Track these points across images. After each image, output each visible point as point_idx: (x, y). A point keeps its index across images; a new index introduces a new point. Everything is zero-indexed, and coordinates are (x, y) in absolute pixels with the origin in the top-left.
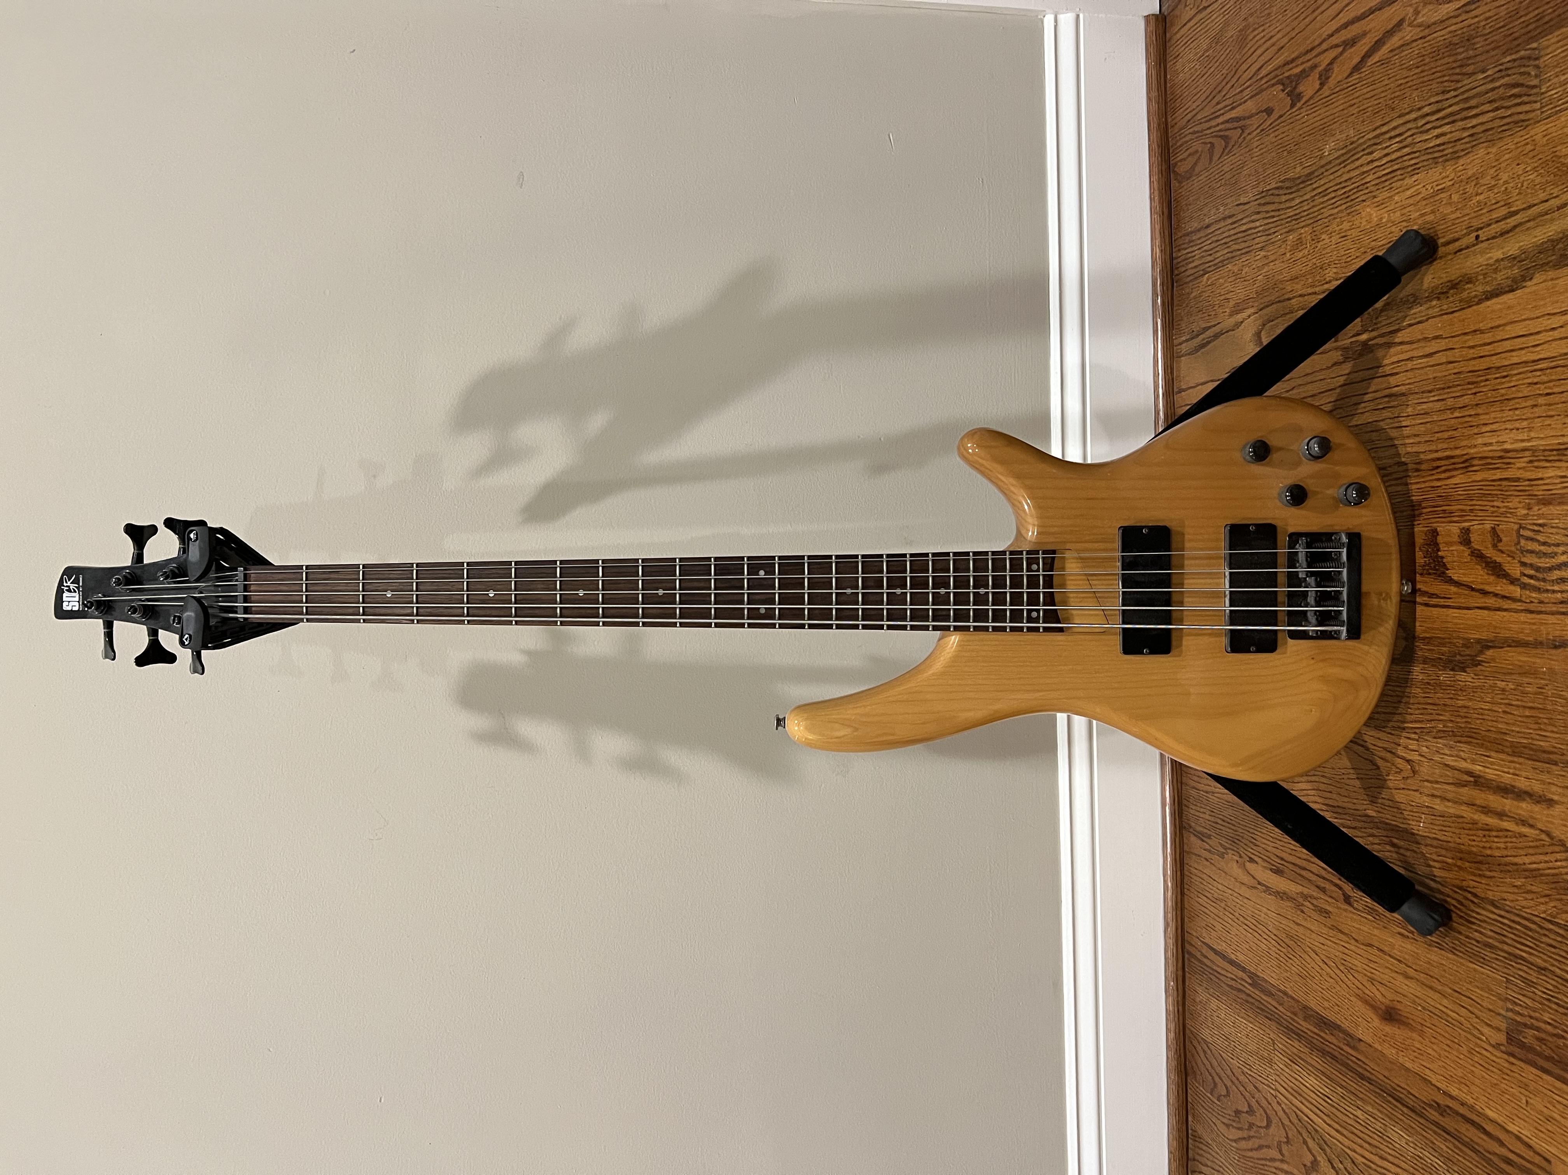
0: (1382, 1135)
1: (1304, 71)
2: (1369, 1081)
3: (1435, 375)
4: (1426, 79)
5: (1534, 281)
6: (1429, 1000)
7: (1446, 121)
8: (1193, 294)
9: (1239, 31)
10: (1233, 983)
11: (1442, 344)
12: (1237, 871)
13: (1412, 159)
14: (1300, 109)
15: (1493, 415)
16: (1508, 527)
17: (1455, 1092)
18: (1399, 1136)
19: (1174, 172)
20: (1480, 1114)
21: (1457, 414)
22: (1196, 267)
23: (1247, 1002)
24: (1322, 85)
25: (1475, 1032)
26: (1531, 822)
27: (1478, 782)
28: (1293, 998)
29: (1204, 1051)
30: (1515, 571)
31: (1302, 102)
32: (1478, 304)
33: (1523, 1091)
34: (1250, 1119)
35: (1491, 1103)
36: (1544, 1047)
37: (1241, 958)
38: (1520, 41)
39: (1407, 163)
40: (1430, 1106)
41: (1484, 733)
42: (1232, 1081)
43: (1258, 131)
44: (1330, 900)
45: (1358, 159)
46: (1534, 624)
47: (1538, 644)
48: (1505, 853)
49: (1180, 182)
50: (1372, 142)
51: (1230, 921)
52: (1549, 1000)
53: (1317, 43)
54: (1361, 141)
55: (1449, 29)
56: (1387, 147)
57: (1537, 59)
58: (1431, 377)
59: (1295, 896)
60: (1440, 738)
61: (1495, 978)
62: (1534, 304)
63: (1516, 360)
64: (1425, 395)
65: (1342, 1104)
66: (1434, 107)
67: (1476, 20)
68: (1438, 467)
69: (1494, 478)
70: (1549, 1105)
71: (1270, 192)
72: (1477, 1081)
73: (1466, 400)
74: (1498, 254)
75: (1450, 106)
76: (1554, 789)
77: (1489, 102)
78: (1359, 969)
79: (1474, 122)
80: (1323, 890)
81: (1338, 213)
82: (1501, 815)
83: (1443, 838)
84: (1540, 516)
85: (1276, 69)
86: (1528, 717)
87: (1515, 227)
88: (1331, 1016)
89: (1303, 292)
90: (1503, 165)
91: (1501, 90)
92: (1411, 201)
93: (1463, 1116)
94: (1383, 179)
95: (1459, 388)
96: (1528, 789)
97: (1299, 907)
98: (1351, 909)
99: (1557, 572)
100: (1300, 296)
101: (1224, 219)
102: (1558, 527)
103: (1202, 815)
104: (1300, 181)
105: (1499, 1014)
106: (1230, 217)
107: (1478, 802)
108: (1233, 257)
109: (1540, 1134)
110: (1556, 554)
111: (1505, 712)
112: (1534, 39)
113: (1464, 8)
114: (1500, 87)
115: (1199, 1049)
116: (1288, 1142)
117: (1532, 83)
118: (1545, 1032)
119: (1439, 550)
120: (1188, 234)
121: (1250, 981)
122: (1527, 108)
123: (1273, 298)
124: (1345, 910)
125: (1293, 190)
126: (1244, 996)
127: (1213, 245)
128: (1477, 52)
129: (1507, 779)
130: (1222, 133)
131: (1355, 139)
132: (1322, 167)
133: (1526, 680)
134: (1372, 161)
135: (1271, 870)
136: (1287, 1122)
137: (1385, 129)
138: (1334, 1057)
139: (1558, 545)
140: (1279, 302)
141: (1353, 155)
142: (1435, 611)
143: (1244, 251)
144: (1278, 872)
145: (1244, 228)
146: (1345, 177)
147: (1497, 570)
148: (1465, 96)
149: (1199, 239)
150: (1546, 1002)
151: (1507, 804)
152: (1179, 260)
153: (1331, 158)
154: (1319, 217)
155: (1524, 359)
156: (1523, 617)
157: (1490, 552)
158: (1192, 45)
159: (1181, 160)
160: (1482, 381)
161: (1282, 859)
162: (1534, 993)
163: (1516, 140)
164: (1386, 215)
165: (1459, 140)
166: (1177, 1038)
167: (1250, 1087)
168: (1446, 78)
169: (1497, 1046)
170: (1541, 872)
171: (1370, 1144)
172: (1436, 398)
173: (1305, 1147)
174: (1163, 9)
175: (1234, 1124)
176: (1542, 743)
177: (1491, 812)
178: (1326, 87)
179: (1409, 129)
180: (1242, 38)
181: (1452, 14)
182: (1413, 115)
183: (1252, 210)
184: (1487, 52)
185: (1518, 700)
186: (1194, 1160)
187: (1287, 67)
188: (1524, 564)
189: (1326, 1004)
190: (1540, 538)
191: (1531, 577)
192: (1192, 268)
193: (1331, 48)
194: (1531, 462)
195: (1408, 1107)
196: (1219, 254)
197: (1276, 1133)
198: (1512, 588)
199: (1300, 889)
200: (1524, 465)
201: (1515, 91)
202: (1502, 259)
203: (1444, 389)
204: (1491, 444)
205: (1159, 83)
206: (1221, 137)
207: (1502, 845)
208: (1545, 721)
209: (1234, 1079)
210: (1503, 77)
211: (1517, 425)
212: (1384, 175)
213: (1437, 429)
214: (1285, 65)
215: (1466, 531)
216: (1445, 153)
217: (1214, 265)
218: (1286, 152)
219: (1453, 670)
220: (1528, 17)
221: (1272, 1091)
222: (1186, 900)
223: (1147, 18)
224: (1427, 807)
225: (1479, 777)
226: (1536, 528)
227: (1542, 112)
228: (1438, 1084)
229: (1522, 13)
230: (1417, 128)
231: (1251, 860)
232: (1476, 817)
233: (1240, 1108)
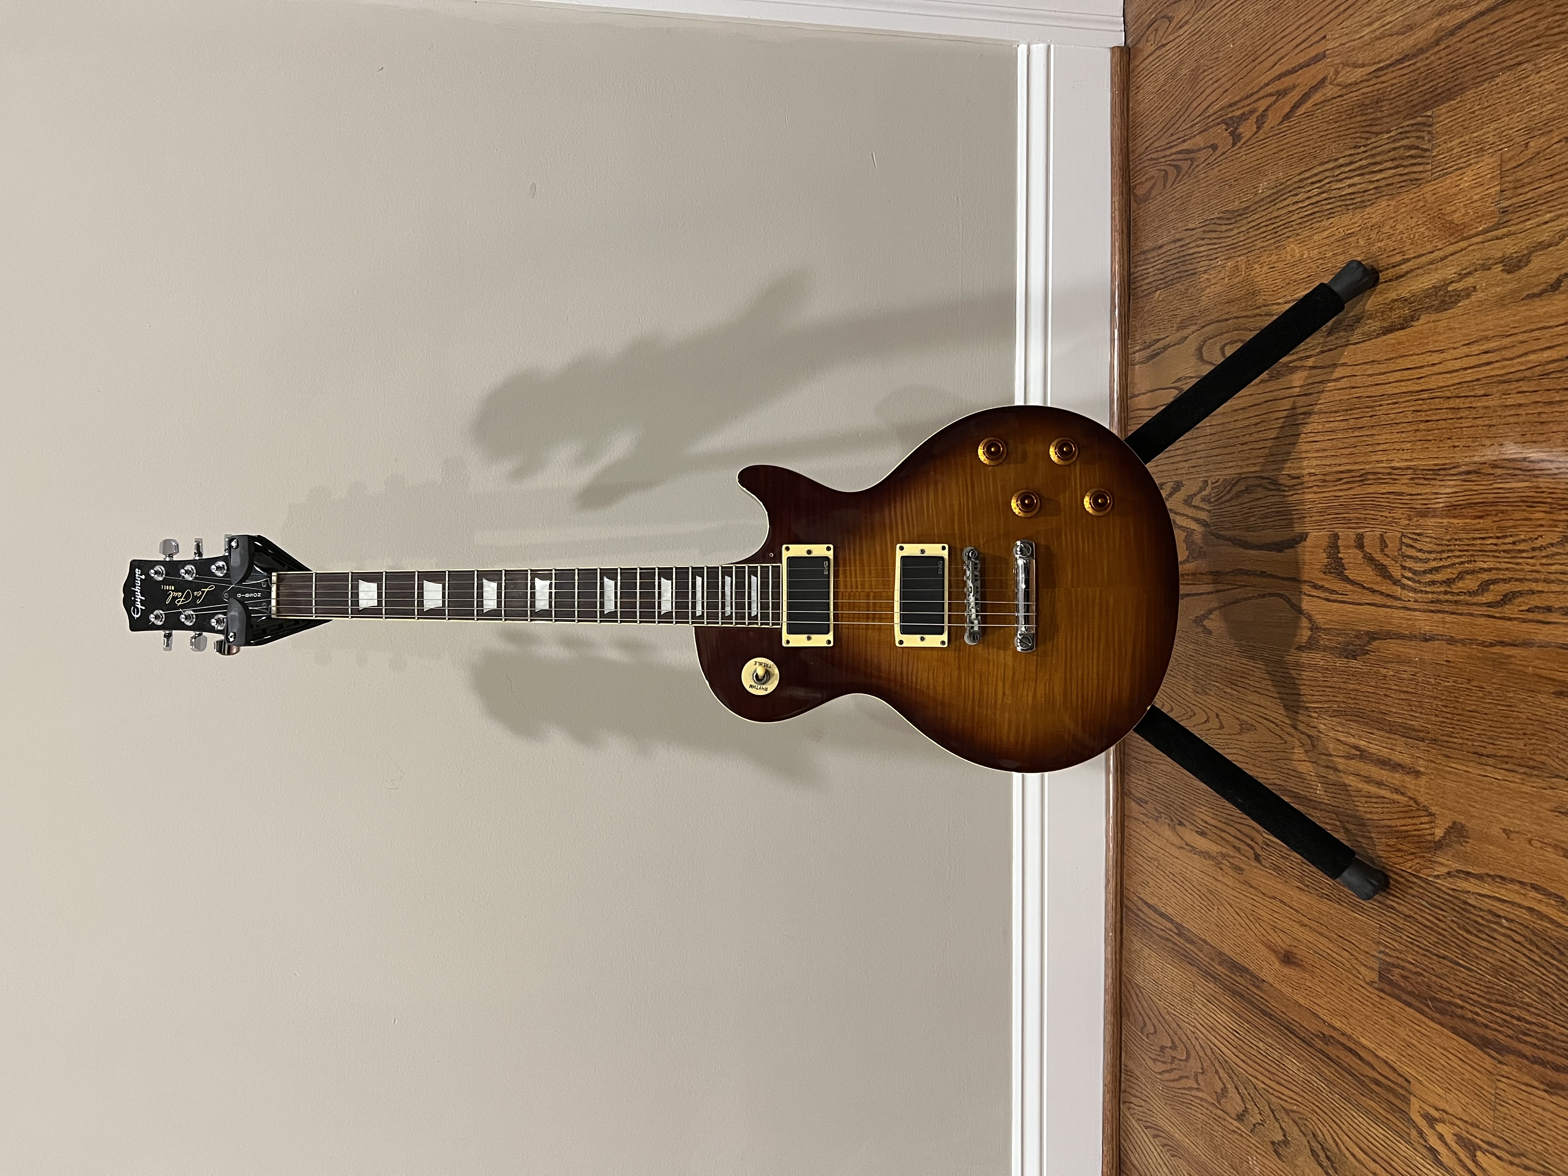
0: (1279, 1064)
1: (1243, 114)
2: (1270, 1016)
3: (1340, 398)
4: (1342, 133)
5: (1421, 321)
6: (1319, 945)
7: (1357, 173)
8: (1147, 308)
9: (1193, 70)
10: (1162, 933)
11: (1347, 371)
12: (1168, 833)
13: (1329, 204)
14: (1240, 148)
15: (1384, 436)
16: (1393, 536)
17: (1337, 1024)
18: (1292, 1064)
19: (1134, 193)
20: (1356, 1043)
21: (1356, 434)
22: (1150, 283)
23: (1174, 949)
24: (1259, 128)
25: (1354, 972)
26: (1402, 791)
27: (1363, 755)
28: (1211, 946)
29: (1137, 995)
30: (1397, 572)
31: (1243, 141)
32: (1376, 338)
33: (1390, 1021)
34: (1173, 1053)
35: (1365, 1032)
36: (1407, 984)
37: (1170, 911)
38: (1418, 107)
39: (1325, 207)
40: (1317, 1036)
41: (1369, 713)
42: (1159, 1021)
43: (1205, 163)
44: (1243, 858)
45: (1285, 199)
46: (1410, 620)
47: (1412, 637)
48: (1382, 817)
49: (1138, 204)
50: (1297, 185)
51: (1162, 878)
52: (1412, 943)
53: (1255, 90)
54: (1289, 183)
55: (1361, 91)
56: (1309, 191)
57: (1430, 126)
58: (1337, 399)
59: (1215, 855)
60: (1334, 716)
61: (1370, 925)
62: (1420, 341)
63: (1404, 389)
64: (1333, 415)
65: (1248, 1037)
66: (1348, 160)
67: (1385, 85)
68: (1341, 479)
69: (1384, 491)
70: (1411, 1034)
71: (1213, 221)
72: (1355, 1014)
73: (1364, 421)
74: (1394, 296)
75: (1361, 160)
76: (1421, 762)
77: (1392, 160)
78: (1265, 919)
79: (1379, 176)
80: (1238, 849)
81: (1267, 246)
82: (1380, 784)
83: (1335, 804)
84: (1418, 526)
85: (1221, 110)
86: (1403, 699)
87: (1407, 273)
88: (1240, 960)
89: (1239, 314)
90: (1399, 218)
91: (1401, 151)
92: (1326, 241)
93: (1343, 1045)
94: (1305, 219)
95: (1360, 410)
96: (1401, 762)
97: (1218, 865)
98: (1260, 866)
99: (1429, 576)
100: (1236, 318)
101: (1175, 241)
102: (1431, 537)
103: (1140, 783)
104: (1237, 213)
105: (1373, 956)
106: (1179, 240)
107: (1362, 773)
108: (1181, 277)
109: (1403, 1059)
110: (1429, 560)
111: (1385, 695)
112: (1427, 108)
113: (1374, 74)
114: (1399, 147)
115: (1132, 992)
116: (1203, 1073)
117: (1425, 147)
118: (1410, 971)
119: (1339, 552)
120: (1144, 253)
121: (1176, 931)
122: (1420, 168)
123: (1212, 317)
124: (1256, 867)
125: (1233, 221)
126: (1171, 945)
127: (1166, 264)
128: (1385, 114)
129: (1385, 753)
130: (1175, 163)
131: (1284, 181)
132: (1256, 203)
133: (1402, 668)
134: (1297, 202)
135: (1197, 832)
136: (1202, 1054)
137: (1307, 175)
138: (1241, 996)
139: (1430, 552)
140: (1218, 321)
141: (1282, 195)
142: (1336, 606)
143: (1190, 272)
144: (1202, 834)
145: (1191, 251)
146: (1275, 214)
147: (1383, 571)
148: (1373, 152)
149: (1153, 257)
150: (1410, 945)
151: (1383, 774)
152: (1136, 275)
153: (1264, 195)
154: (1253, 248)
155: (1411, 389)
156: (1402, 613)
157: (1378, 556)
158: (1151, 79)
159: (1140, 183)
160: (1376, 406)
161: (1206, 822)
162: (1400, 937)
163: (1411, 196)
164: (1306, 252)
165: (1366, 191)
166: (1114, 984)
167: (1174, 1025)
168: (1358, 135)
169: (1371, 984)
170: (1409, 833)
171: (1269, 1071)
172: (1341, 418)
173: (1217, 1077)
174: (1129, 41)
175: (1159, 1058)
176: (1413, 723)
177: (1371, 781)
178: (1261, 131)
179: (1327, 177)
180: (1194, 77)
181: (1365, 78)
182: (1331, 165)
183: (1198, 236)
184: (1391, 115)
185: (1396, 685)
186: (1125, 1091)
187: (1230, 109)
188: (1404, 568)
189: (1238, 950)
190: (1418, 546)
191: (1409, 579)
192: (1146, 284)
193: (1267, 96)
194: (1412, 479)
195: (1300, 1038)
196: (1169, 273)
197: (1194, 1065)
198: (1394, 587)
199: (1220, 849)
200: (1407, 481)
201: (1412, 152)
202: (1396, 300)
203: (1347, 410)
204: (1382, 461)
205: (1122, 112)
206: (1174, 166)
207: (1380, 810)
208: (1417, 703)
209: (1161, 1019)
210: (1403, 139)
211: (1403, 447)
212: (1306, 216)
213: (1341, 446)
214: (1228, 106)
215: (1360, 538)
216: (1355, 201)
217: (1165, 283)
218: (1227, 187)
219: (1345, 658)
220: (1424, 88)
221: (1191, 1028)
222: (1125, 860)
223: (1113, 49)
224: (1323, 777)
225: (1364, 751)
226: (1414, 537)
227: (1432, 174)
228: (1324, 1017)
229: (1420, 84)
230: (1334, 176)
231: (1181, 824)
232: (1360, 786)
233: (1164, 1045)
